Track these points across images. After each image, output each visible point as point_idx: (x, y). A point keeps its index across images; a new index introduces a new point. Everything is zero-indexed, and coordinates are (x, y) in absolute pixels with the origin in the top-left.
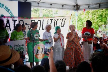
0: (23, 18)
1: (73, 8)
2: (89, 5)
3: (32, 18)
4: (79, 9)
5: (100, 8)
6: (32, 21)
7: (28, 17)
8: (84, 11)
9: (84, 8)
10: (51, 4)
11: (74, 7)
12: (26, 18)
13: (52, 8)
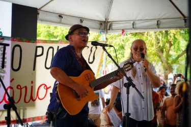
0: (21, 41)
1: (98, 26)
2: (134, 22)
3: (39, 43)
4: (109, 29)
5: (158, 28)
6: (37, 47)
7: (30, 40)
8: (123, 33)
9: (123, 28)
10: (60, 16)
11: (101, 24)
12: (26, 42)
13: (62, 24)
